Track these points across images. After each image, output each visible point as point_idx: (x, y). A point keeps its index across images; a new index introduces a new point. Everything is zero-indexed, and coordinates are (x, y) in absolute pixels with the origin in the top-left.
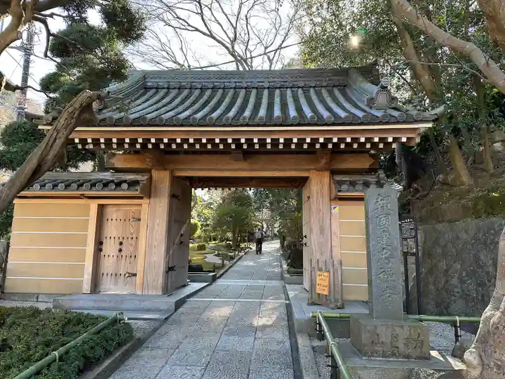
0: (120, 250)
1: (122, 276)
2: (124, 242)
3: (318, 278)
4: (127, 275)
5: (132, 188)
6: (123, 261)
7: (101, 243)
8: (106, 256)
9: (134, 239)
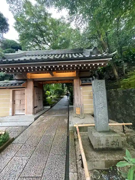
0: (20, 103)
1: (21, 110)
2: (21, 100)
3: (76, 109)
4: (23, 110)
5: (20, 85)
6: (21, 106)
7: (15, 101)
8: (16, 105)
9: (24, 99)
